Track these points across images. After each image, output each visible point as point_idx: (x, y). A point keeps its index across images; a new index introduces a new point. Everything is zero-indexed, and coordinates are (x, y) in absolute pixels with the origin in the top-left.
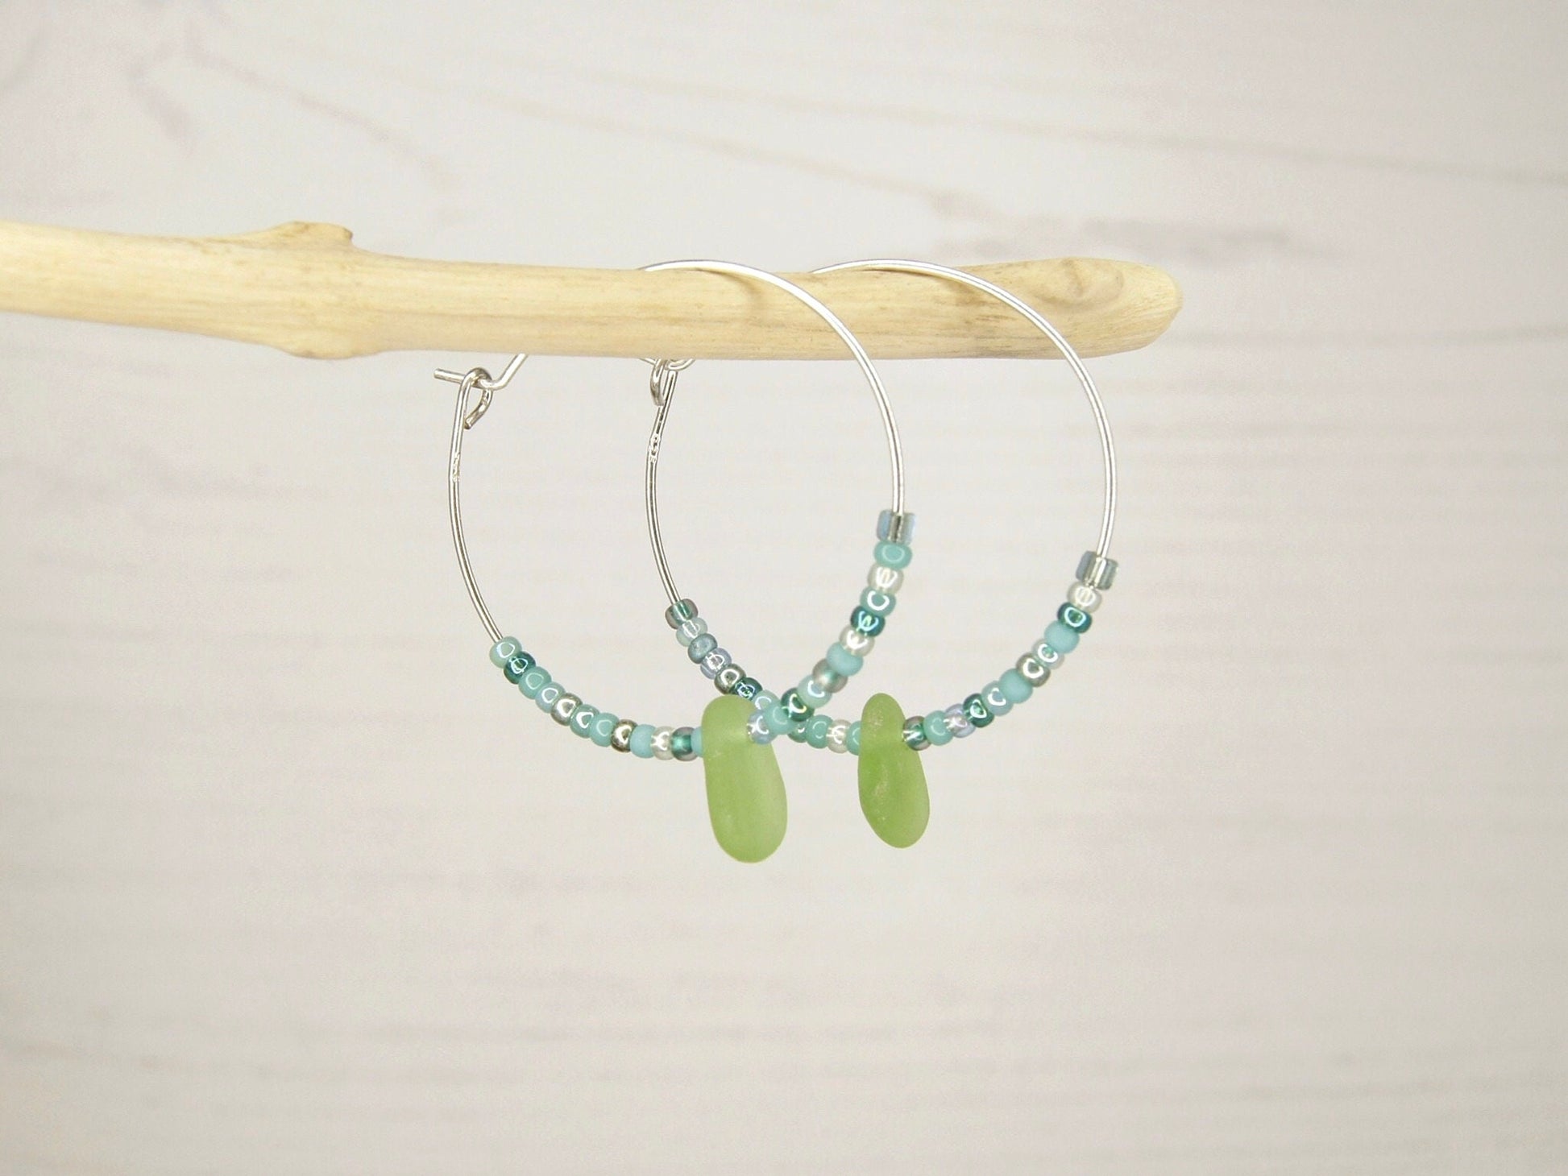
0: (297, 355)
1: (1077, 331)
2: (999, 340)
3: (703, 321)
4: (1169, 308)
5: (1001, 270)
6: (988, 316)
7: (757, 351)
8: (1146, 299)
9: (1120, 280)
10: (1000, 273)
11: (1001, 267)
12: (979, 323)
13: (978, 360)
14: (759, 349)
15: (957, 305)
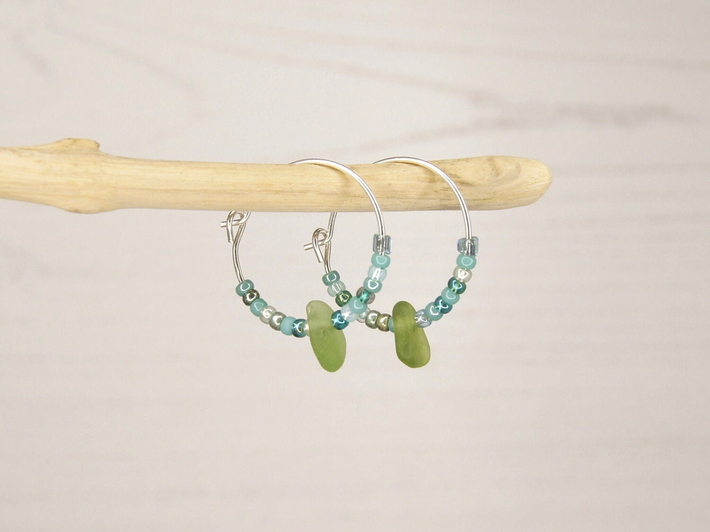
0: (70, 211)
1: (495, 196)
2: (453, 201)
3: (292, 192)
4: (545, 183)
5: (454, 163)
6: (447, 188)
7: (321, 208)
8: (533, 178)
9: (518, 168)
10: (453, 164)
11: (454, 161)
12: (442, 192)
13: (441, 211)
14: (322, 206)
15: (430, 182)
